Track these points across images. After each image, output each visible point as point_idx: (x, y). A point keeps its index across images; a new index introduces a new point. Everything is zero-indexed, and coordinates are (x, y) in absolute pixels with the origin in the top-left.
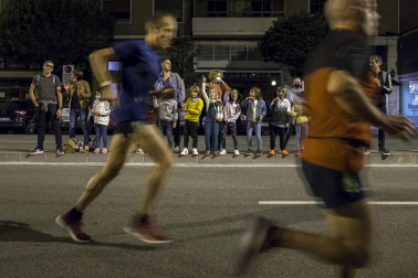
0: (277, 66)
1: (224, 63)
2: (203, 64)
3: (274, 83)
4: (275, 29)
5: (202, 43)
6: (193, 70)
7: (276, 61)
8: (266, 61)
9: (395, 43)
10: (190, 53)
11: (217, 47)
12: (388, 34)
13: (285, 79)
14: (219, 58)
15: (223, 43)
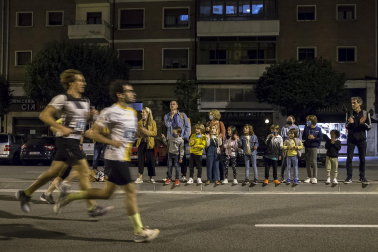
0: (270, 106)
1: (224, 104)
2: (206, 105)
3: (267, 121)
4: (268, 74)
5: (205, 87)
6: (197, 110)
7: (269, 102)
8: (261, 102)
9: (373, 85)
10: (194, 95)
11: (218, 90)
12: (367, 78)
13: (277, 118)
14: (219, 99)
15: (223, 87)
